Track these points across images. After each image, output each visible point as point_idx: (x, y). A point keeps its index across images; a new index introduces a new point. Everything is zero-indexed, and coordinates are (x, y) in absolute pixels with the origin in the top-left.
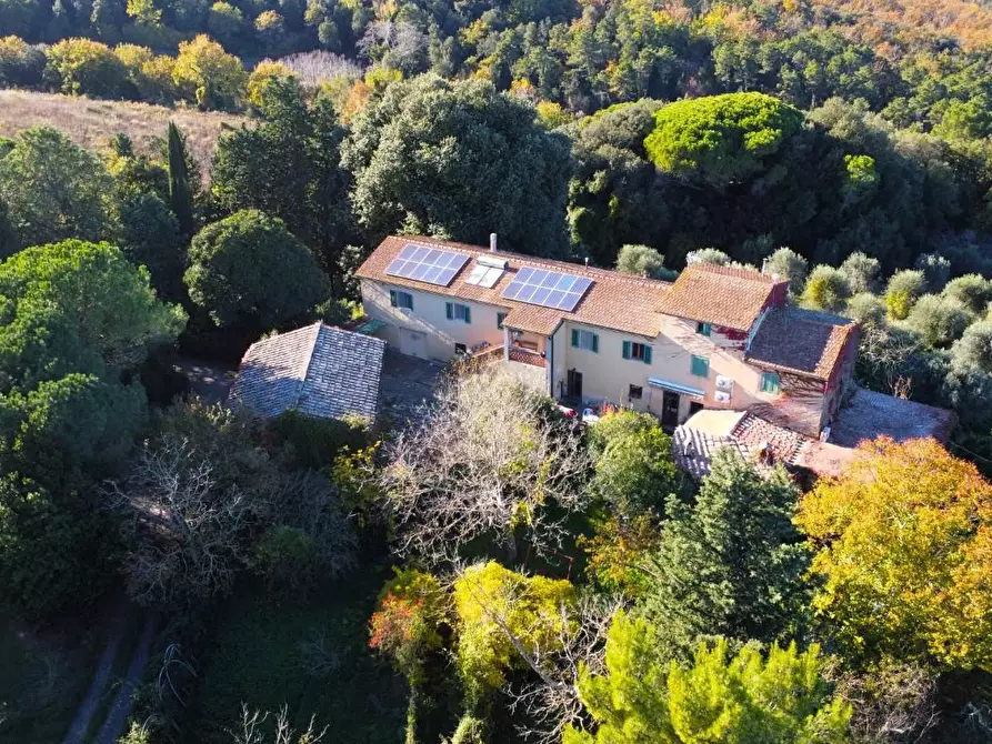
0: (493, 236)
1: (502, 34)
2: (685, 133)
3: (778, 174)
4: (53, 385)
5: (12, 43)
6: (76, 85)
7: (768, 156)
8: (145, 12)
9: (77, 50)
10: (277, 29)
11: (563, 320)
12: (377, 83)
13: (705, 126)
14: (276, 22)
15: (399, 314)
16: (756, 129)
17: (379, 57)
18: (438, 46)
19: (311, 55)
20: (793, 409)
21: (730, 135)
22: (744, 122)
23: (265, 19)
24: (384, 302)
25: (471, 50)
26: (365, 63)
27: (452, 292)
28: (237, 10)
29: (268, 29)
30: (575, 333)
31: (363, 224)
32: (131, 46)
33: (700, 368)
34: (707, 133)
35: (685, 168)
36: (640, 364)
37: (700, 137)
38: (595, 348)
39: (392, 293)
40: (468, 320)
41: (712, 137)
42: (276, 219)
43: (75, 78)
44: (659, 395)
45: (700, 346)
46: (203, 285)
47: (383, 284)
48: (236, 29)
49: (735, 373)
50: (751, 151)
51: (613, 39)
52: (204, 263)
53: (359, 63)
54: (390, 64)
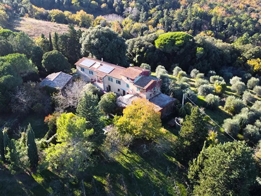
0: (102, 59)
1: (159, 12)
2: (162, 40)
3: (182, 50)
4: (5, 76)
5: (42, 10)
6: (54, 20)
7: (180, 46)
8: (76, 3)
9: (55, 12)
10: (106, 8)
11: (106, 75)
12: (125, 22)
13: (167, 39)
14: (106, 6)
15: (82, 72)
16: (179, 40)
17: (128, 16)
18: (142, 14)
19: (112, 15)
20: (142, 95)
21: (172, 41)
22: (176, 39)
23: (103, 5)
24: (80, 70)
25: (151, 15)
26: (125, 17)
27: (90, 69)
28: (97, 3)
29: (104, 8)
30: (109, 78)
31: (82, 55)
32: (67, 11)
33: (128, 86)
34: (167, 40)
35: (161, 48)
36: (119, 84)
37: (165, 41)
38: (112, 81)
39: (81, 68)
40: (93, 74)
41: (168, 41)
42: (60, 52)
43: (54, 18)
44: (122, 91)
45: (128, 82)
46: (44, 63)
47: (79, 66)
48: (96, 8)
49: (133, 88)
50: (176, 45)
51: (186, 14)
52: (45, 59)
53: (124, 17)
54: (130, 18)
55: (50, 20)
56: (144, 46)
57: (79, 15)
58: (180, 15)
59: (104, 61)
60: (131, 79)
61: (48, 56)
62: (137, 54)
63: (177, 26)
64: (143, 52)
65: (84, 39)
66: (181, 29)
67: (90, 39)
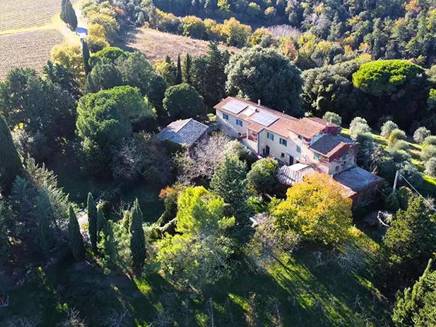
0: (259, 101)
1: (364, 22)
2: (367, 73)
3: (402, 93)
4: (107, 121)
5: (170, 16)
6: (187, 33)
7: (399, 86)
8: (224, 5)
9: (190, 20)
10: (273, 15)
11: (264, 129)
12: (304, 39)
13: (376, 71)
14: (274, 11)
15: (224, 121)
16: (397, 74)
17: (309, 28)
18: (335, 26)
19: (282, 26)
20: (321, 166)
21: (384, 75)
22: (392, 72)
23: (269, 10)
24: (221, 117)
25: (350, 28)
26: (304, 30)
27: (237, 116)
28: (259, 6)
29: (270, 14)
30: (268, 133)
31: (227, 92)
32: (209, 20)
33: (299, 150)
34: (375, 74)
35: (363, 86)
36: (283, 146)
37: (372, 75)
38: (273, 139)
39: (224, 114)
40: (242, 126)
41: (377, 76)
42: (192, 87)
43: (188, 30)
44: (288, 157)
45: (300, 143)
46: (166, 103)
47: (221, 111)
48: (257, 14)
49: (308, 154)
50: (391, 83)
51: (415, 27)
52: (168, 97)
53: (302, 31)
54: (312, 32)
55: (181, 33)
56: (333, 82)
57: (227, 27)
58: (403, 29)
59: (262, 104)
60: (304, 138)
61: (174, 92)
62: (319, 96)
63: (396, 48)
64: (331, 93)
65: (233, 67)
66: (403, 53)
67: (243, 67)
